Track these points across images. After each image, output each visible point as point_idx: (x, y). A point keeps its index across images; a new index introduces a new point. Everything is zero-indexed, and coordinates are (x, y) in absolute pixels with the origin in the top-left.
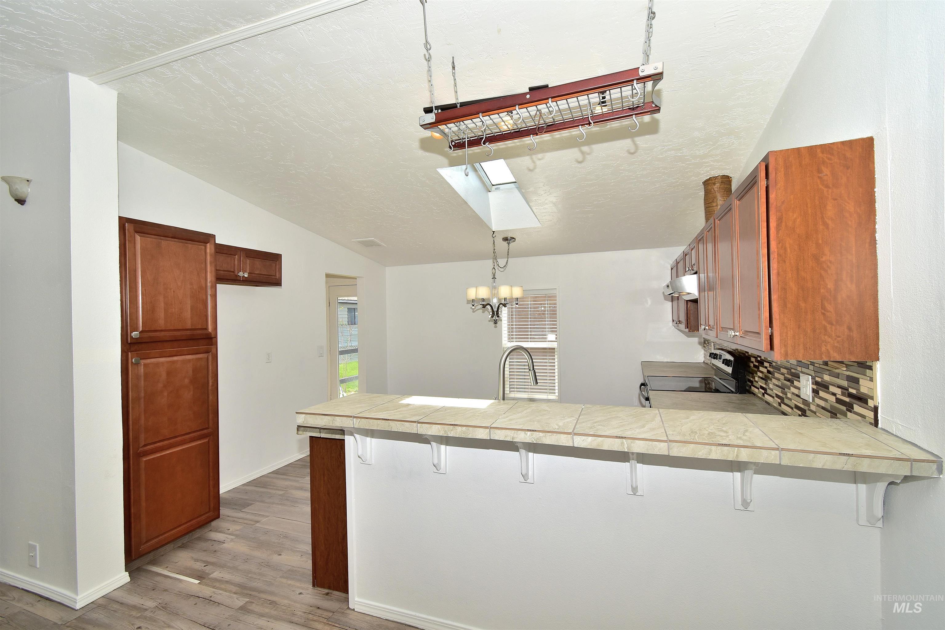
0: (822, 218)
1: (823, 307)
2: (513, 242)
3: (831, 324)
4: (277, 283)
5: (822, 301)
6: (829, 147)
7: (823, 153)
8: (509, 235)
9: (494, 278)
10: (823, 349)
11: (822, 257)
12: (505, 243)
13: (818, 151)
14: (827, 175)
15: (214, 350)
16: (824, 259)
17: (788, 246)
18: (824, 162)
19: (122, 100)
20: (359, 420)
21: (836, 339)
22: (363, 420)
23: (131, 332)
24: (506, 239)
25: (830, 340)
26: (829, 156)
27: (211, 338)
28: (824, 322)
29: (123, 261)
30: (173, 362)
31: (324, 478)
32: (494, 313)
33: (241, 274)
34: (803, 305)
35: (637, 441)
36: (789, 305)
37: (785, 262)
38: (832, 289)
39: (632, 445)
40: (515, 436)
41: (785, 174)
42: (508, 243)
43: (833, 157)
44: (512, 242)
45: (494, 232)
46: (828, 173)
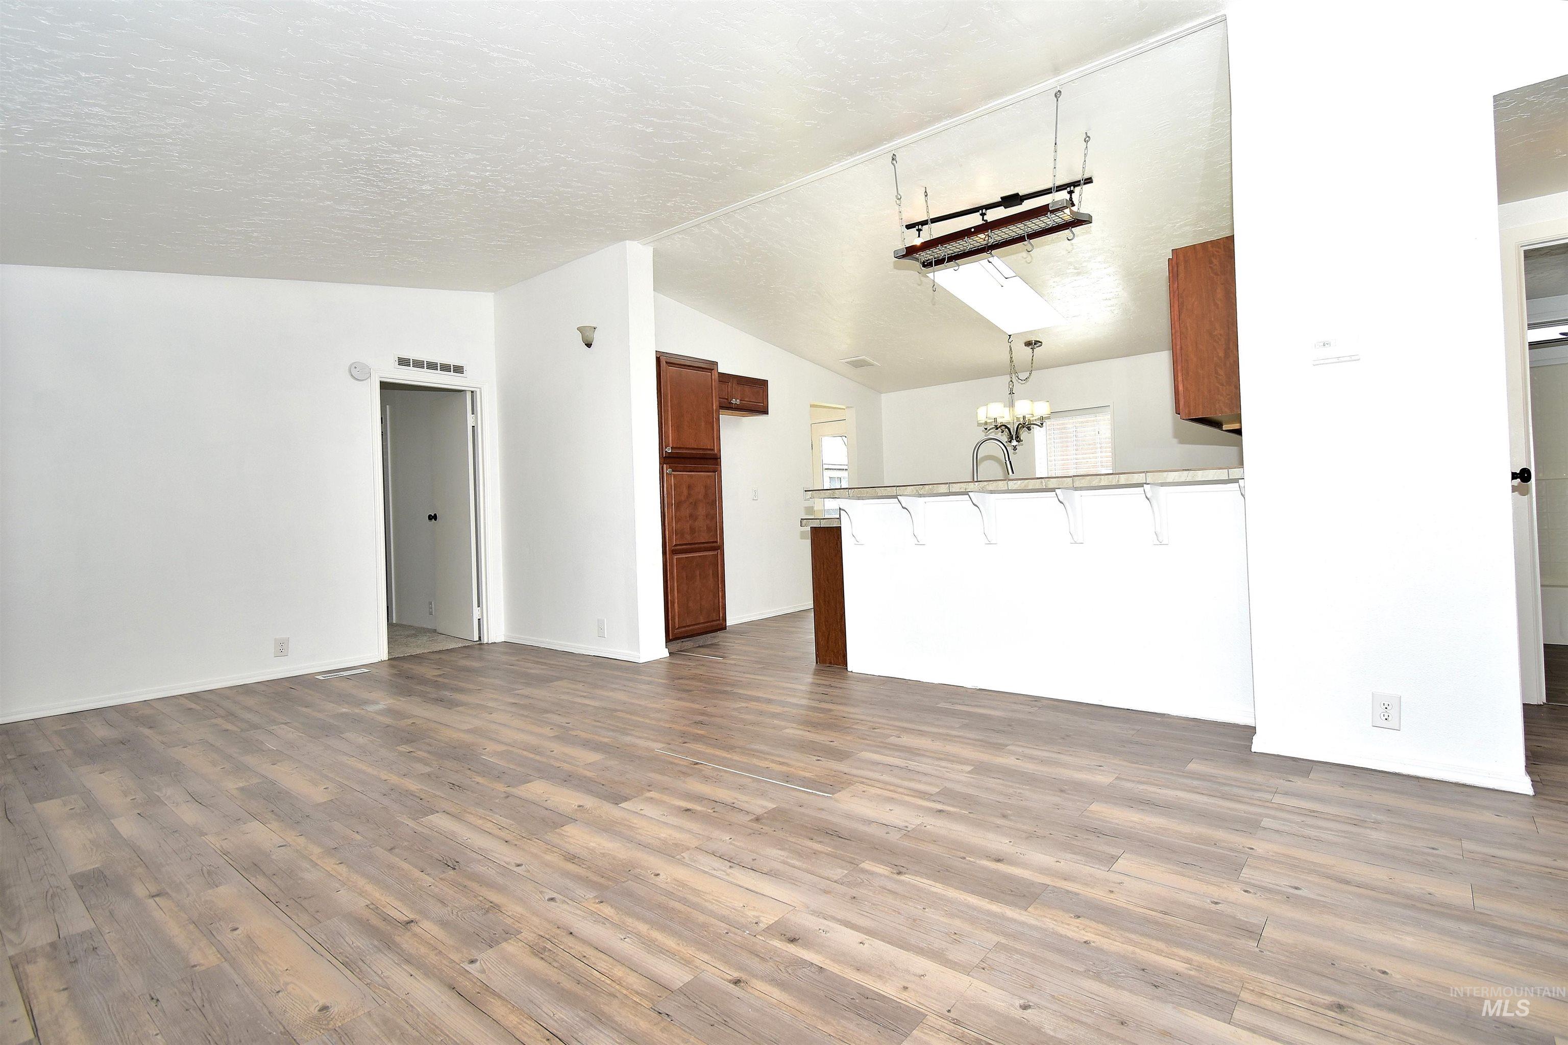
0: (1214, 300)
1: (1216, 373)
2: (1039, 346)
3: (1222, 385)
4: (765, 411)
5: (1215, 367)
6: (1217, 242)
7: (1212, 247)
8: (1033, 338)
9: (1012, 393)
10: (1217, 406)
11: (1214, 332)
12: (1028, 349)
13: (1209, 246)
14: (1216, 265)
15: (719, 469)
16: (1215, 333)
17: (1188, 325)
18: (1213, 255)
19: (656, 253)
20: (853, 490)
21: (1226, 397)
22: (856, 490)
23: (666, 448)
24: (1028, 344)
25: (1222, 398)
26: (1217, 250)
27: (717, 459)
28: (1217, 385)
29: (659, 387)
30: (691, 476)
31: (823, 566)
32: (1012, 437)
33: (734, 401)
34: (1201, 372)
35: (1051, 479)
36: (1191, 373)
37: (1186, 338)
38: (1222, 357)
39: (1048, 482)
40: (967, 487)
41: (1184, 267)
42: (1032, 348)
43: (1220, 250)
44: (1037, 347)
45: (1010, 336)
46: (1217, 264)
